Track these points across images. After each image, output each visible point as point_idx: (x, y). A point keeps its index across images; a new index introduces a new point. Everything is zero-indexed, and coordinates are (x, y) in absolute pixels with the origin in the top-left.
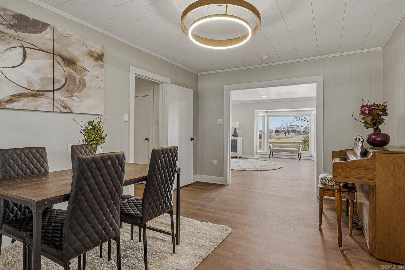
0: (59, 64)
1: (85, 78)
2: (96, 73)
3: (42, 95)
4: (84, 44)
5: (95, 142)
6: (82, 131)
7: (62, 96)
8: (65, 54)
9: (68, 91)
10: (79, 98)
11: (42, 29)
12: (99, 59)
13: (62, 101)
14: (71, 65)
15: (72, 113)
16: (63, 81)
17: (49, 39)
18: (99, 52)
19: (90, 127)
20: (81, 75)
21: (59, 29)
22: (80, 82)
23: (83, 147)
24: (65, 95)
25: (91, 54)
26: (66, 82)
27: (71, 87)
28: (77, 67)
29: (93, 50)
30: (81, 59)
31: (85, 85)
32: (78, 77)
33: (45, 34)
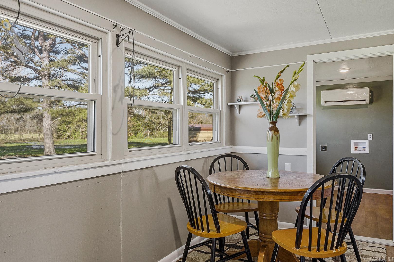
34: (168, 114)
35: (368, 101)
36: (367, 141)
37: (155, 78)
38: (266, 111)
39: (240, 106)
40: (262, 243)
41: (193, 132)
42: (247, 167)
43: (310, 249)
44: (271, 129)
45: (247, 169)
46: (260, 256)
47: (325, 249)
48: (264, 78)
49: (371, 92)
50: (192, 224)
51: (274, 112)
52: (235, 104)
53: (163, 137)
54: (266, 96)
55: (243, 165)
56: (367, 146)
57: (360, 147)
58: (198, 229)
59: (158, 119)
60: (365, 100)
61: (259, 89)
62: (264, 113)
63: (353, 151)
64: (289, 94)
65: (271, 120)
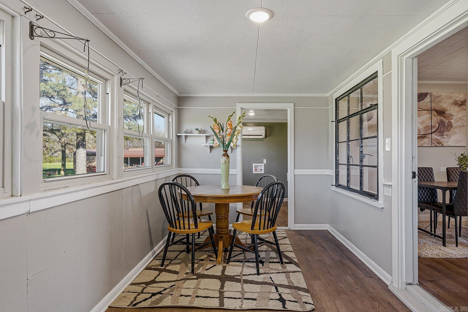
0: (434, 116)
1: (452, 121)
2: (460, 116)
3: (425, 137)
4: (450, 98)
5: (465, 165)
6: (457, 159)
7: (436, 136)
8: (437, 108)
9: (440, 132)
10: (447, 136)
11: (425, 97)
12: (462, 105)
13: (437, 139)
14: (442, 115)
15: (443, 146)
16: (437, 126)
17: (428, 102)
18: (462, 99)
19: (462, 157)
20: (449, 120)
21: (434, 93)
22: (448, 125)
23: (457, 169)
24: (438, 135)
25: (456, 103)
26: (439, 127)
27: (442, 129)
28: (445, 115)
29: (458, 99)
30: (448, 109)
31: (452, 126)
32: (446, 121)
33: (426, 99)
34: (61, 138)
35: (264, 136)
36: (263, 164)
37: (50, 98)
38: (220, 142)
39: (186, 136)
40: (219, 236)
41: (92, 157)
42: (197, 184)
43: (260, 229)
44: (224, 155)
45: (197, 185)
46: (220, 244)
47: (267, 228)
48: (216, 118)
49: (266, 130)
50: (171, 224)
51: (227, 143)
52: (183, 135)
53: (50, 162)
54: (219, 131)
55: (195, 182)
56: (263, 168)
57: (259, 169)
58: (176, 228)
59: (48, 142)
60: (262, 135)
61: (214, 127)
62: (219, 144)
63: (254, 172)
64: (237, 131)
65: (224, 149)
